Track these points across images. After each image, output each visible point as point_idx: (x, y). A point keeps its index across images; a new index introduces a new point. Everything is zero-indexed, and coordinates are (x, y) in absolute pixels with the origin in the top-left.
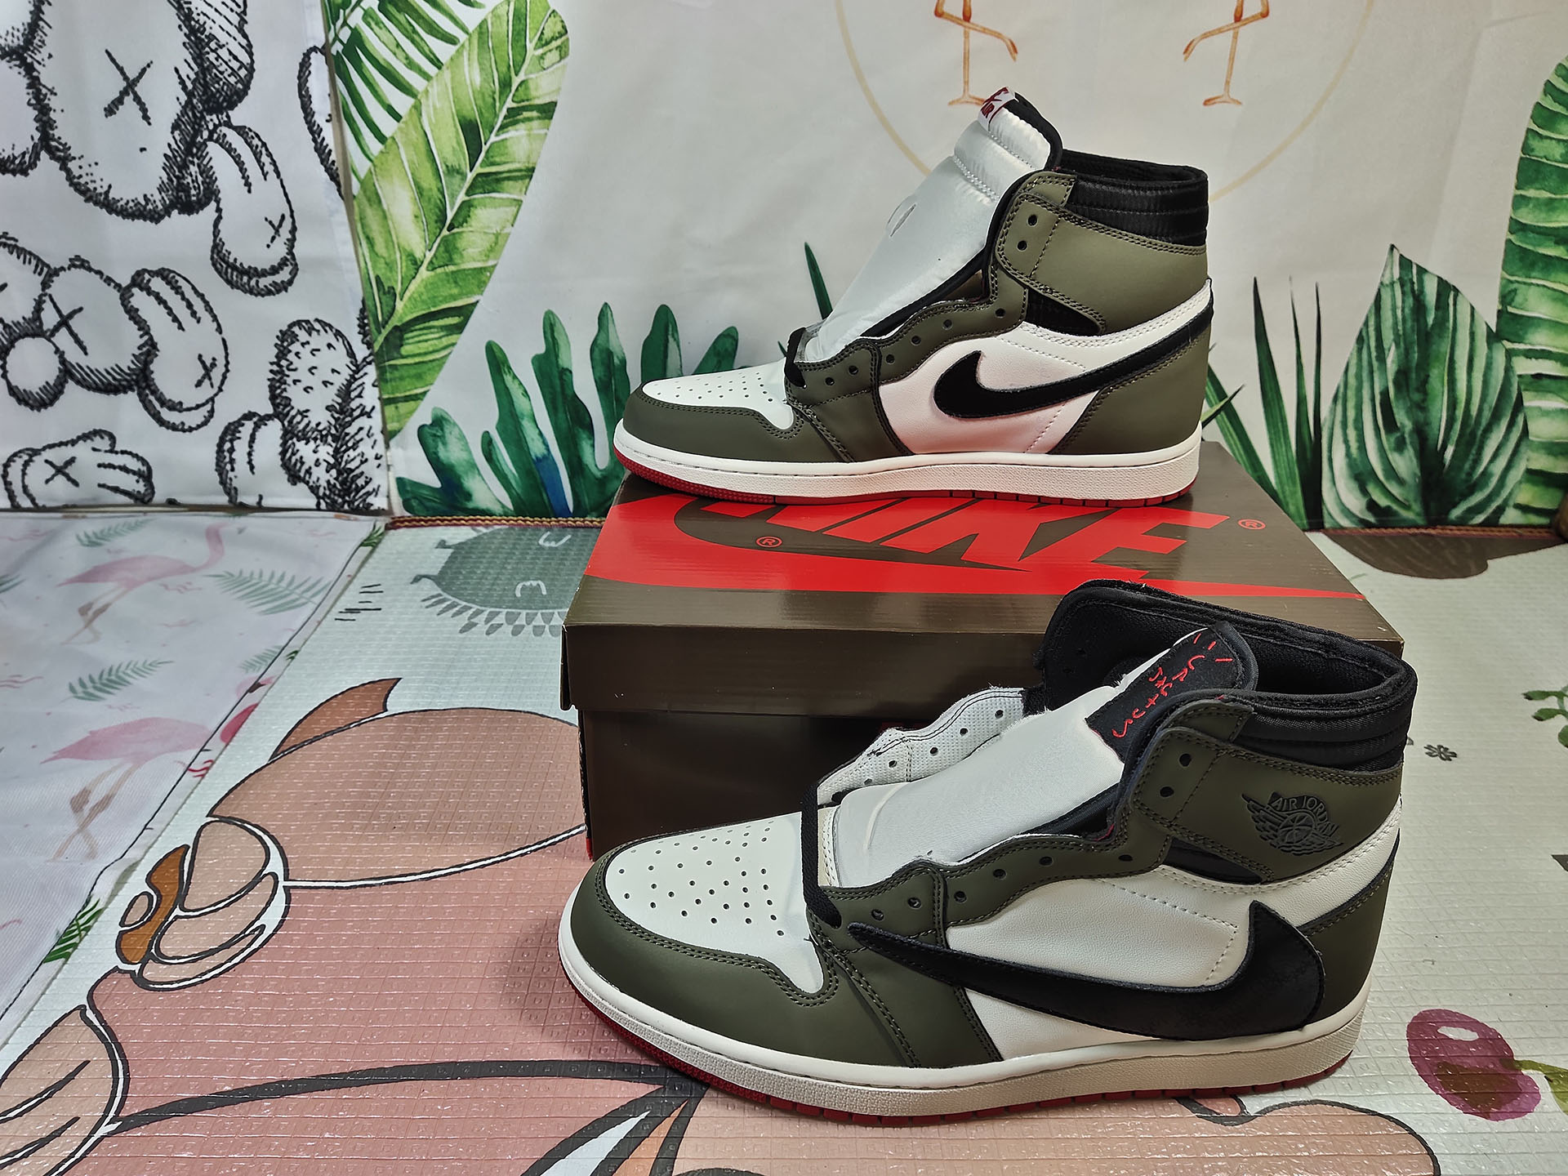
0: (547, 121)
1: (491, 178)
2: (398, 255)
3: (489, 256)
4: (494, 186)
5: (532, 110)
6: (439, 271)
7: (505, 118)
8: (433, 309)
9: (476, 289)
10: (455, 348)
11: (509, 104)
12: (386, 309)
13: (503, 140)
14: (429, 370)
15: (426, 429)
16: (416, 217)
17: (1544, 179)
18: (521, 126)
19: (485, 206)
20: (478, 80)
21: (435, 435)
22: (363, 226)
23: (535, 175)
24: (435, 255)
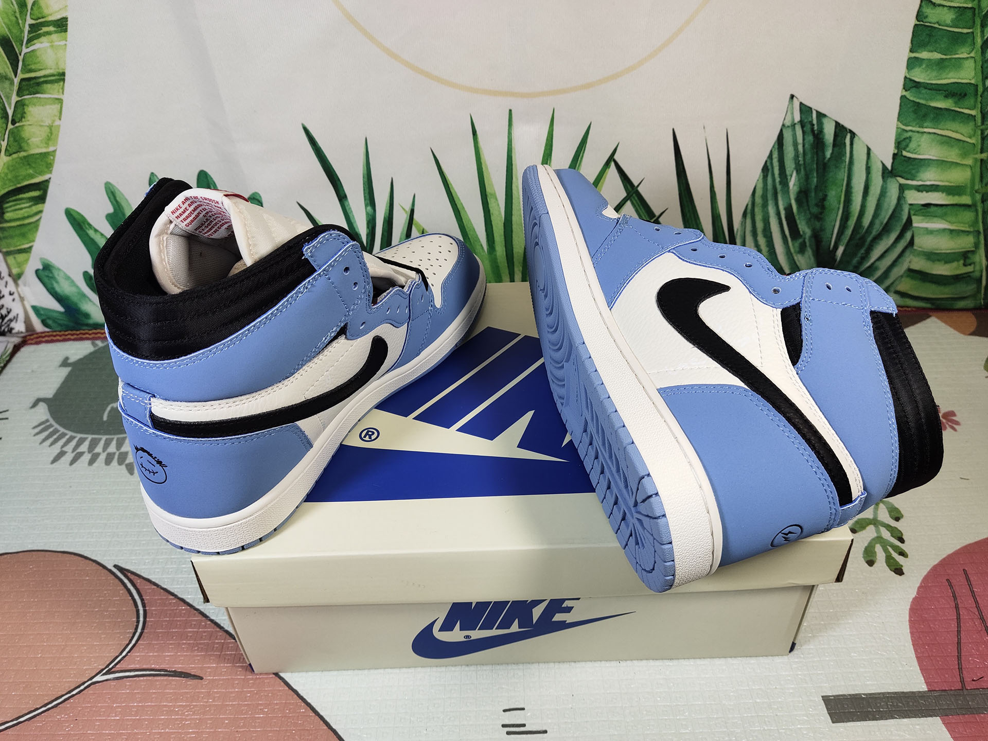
0: (63, 33)
1: (32, 82)
3: (48, 144)
4: (36, 88)
5: (48, 26)
6: (15, 156)
7: (29, 32)
8: (19, 186)
9: (46, 170)
10: (44, 215)
11: (29, 21)
14: (29, 230)
15: (40, 273)
17: (936, 42)
18: (43, 39)
19: (35, 104)
21: (48, 276)
23: (67, 78)
24: (8, 143)
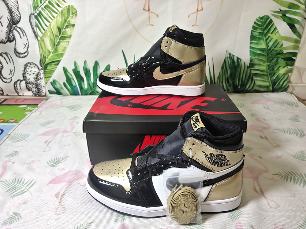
0: (74, 27)
1: (63, 37)
2: (47, 51)
3: (63, 51)
4: (64, 39)
5: (71, 25)
6: (54, 54)
7: (66, 27)
8: (53, 61)
9: (61, 57)
10: (57, 68)
11: (66, 24)
12: (45, 60)
13: (65, 31)
14: (52, 72)
15: (52, 83)
16: (50, 44)
17: (255, 39)
18: (69, 28)
19: (62, 42)
20: (61, 20)
21: (54, 84)
22: (41, 45)
23: (72, 37)
24: (54, 51)
